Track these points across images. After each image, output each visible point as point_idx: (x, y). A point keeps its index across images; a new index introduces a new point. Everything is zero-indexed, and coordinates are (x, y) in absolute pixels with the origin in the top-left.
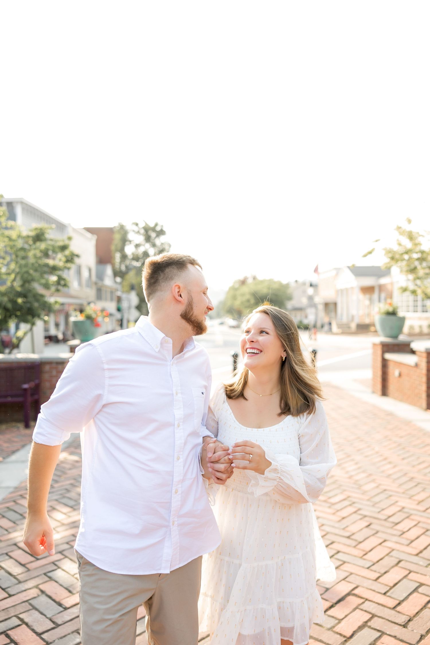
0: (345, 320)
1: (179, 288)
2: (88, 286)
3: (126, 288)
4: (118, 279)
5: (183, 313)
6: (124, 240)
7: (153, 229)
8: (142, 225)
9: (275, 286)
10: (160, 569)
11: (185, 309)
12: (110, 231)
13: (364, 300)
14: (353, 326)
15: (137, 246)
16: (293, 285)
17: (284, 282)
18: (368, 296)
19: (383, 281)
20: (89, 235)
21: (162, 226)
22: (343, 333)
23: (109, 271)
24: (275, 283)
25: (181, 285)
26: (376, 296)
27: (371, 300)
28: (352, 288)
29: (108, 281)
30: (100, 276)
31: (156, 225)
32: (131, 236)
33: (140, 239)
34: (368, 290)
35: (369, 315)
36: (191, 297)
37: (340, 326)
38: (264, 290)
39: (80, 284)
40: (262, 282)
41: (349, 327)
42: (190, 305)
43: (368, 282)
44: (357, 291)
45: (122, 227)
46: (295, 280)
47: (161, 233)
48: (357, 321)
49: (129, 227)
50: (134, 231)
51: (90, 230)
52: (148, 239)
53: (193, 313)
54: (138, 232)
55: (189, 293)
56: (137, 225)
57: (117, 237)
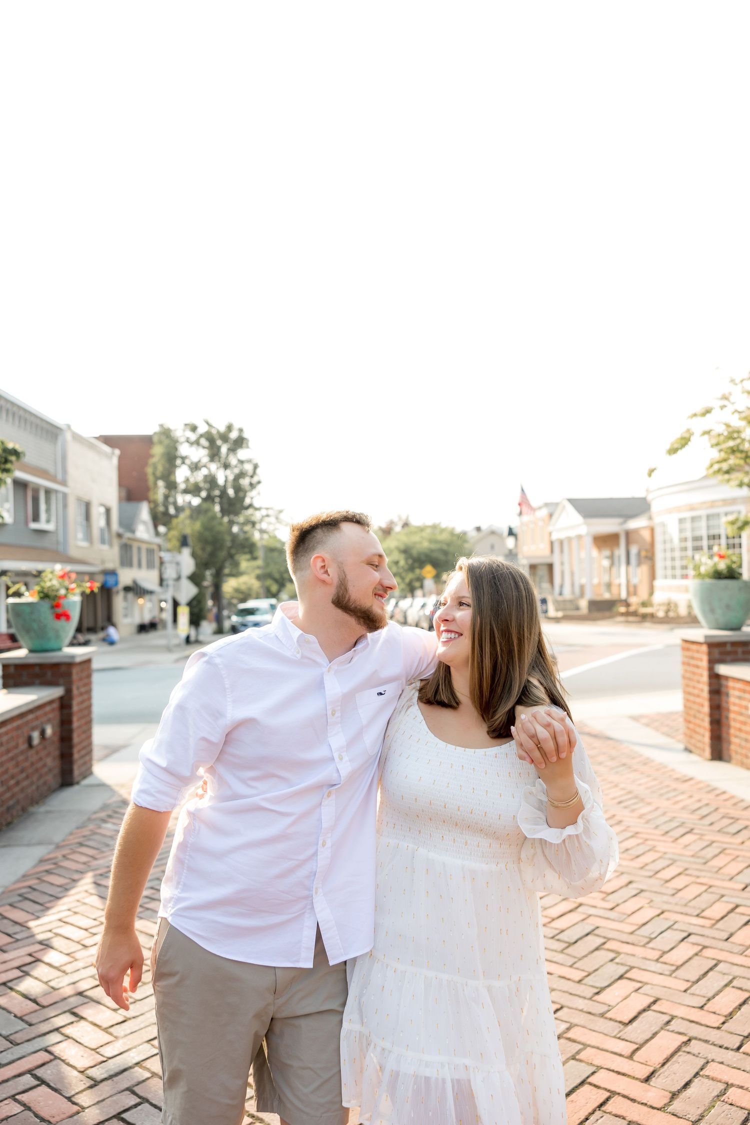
0: (567, 594)
1: (324, 561)
2: (103, 542)
3: (176, 543)
4: (162, 529)
5: (334, 598)
6: (172, 459)
7: (224, 438)
8: (203, 429)
9: (444, 537)
10: (298, 961)
11: (336, 591)
12: (148, 441)
13: (600, 559)
14: (584, 604)
15: (195, 467)
16: (473, 534)
17: (458, 530)
18: (607, 553)
19: (633, 524)
20: (106, 449)
21: (241, 430)
22: (567, 618)
23: (144, 512)
24: (443, 531)
25: (326, 556)
26: (621, 551)
27: (611, 558)
28: (579, 537)
29: (144, 531)
30: (128, 524)
31: (230, 428)
32: (184, 449)
33: (199, 454)
34: (605, 541)
35: (609, 586)
36: (344, 572)
37: (559, 606)
38: (423, 545)
39: (89, 537)
40: (422, 529)
41: (577, 608)
42: (343, 586)
43: (608, 526)
44: (588, 542)
45: (166, 433)
46: (478, 526)
47: (240, 442)
48: (589, 595)
49: (180, 433)
50: (188, 441)
51: (109, 441)
52: (214, 454)
53: (350, 596)
54: (197, 443)
55: (341, 567)
56: (194, 429)
57: (158, 451)
